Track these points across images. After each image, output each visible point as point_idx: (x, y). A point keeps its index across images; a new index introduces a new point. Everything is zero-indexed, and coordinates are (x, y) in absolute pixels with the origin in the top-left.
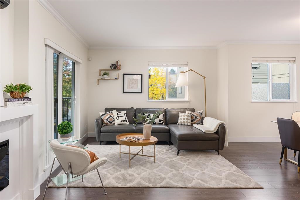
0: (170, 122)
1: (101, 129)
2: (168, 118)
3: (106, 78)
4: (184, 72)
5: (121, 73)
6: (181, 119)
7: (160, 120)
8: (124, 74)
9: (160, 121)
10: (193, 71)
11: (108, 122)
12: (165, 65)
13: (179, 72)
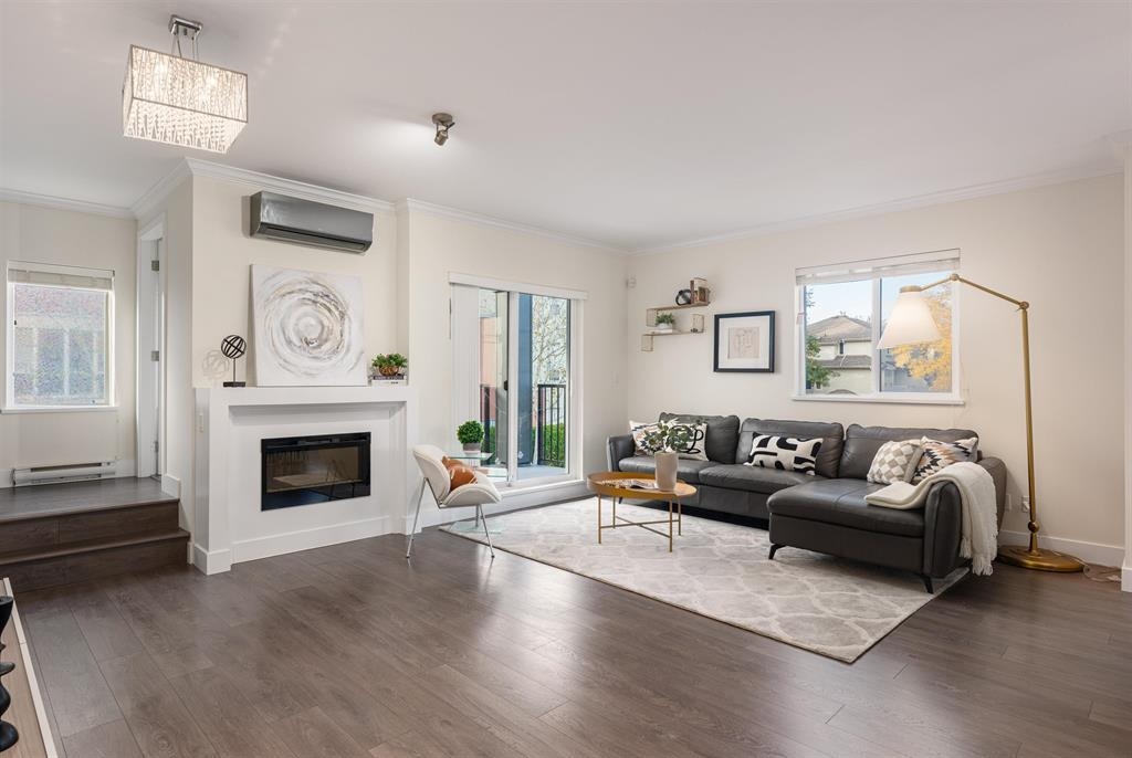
0: (849, 472)
1: (621, 462)
2: (846, 459)
3: (663, 332)
4: (920, 290)
5: (709, 312)
6: (882, 463)
7: (796, 458)
8: (717, 318)
9: (798, 460)
10: (961, 280)
11: (647, 447)
12: (870, 270)
13: (898, 291)
